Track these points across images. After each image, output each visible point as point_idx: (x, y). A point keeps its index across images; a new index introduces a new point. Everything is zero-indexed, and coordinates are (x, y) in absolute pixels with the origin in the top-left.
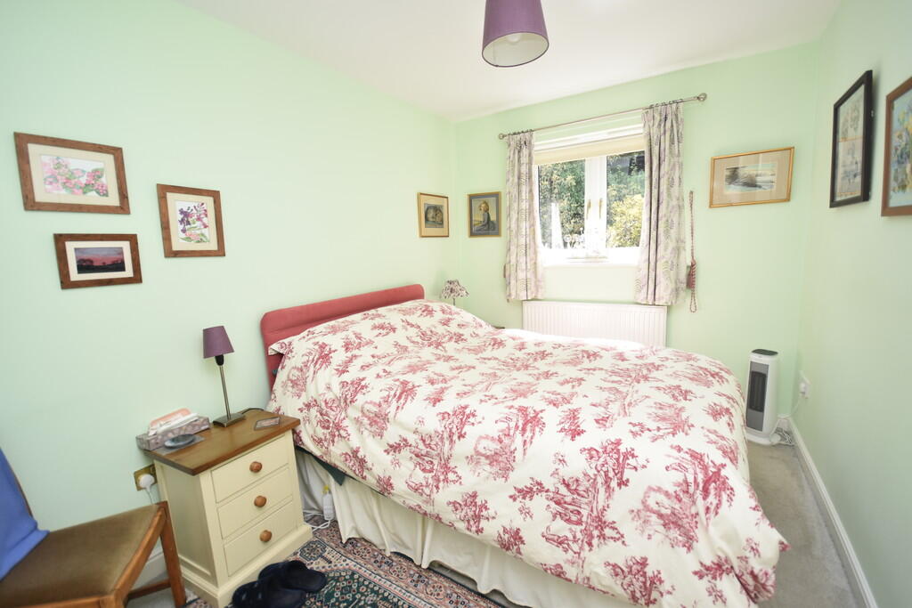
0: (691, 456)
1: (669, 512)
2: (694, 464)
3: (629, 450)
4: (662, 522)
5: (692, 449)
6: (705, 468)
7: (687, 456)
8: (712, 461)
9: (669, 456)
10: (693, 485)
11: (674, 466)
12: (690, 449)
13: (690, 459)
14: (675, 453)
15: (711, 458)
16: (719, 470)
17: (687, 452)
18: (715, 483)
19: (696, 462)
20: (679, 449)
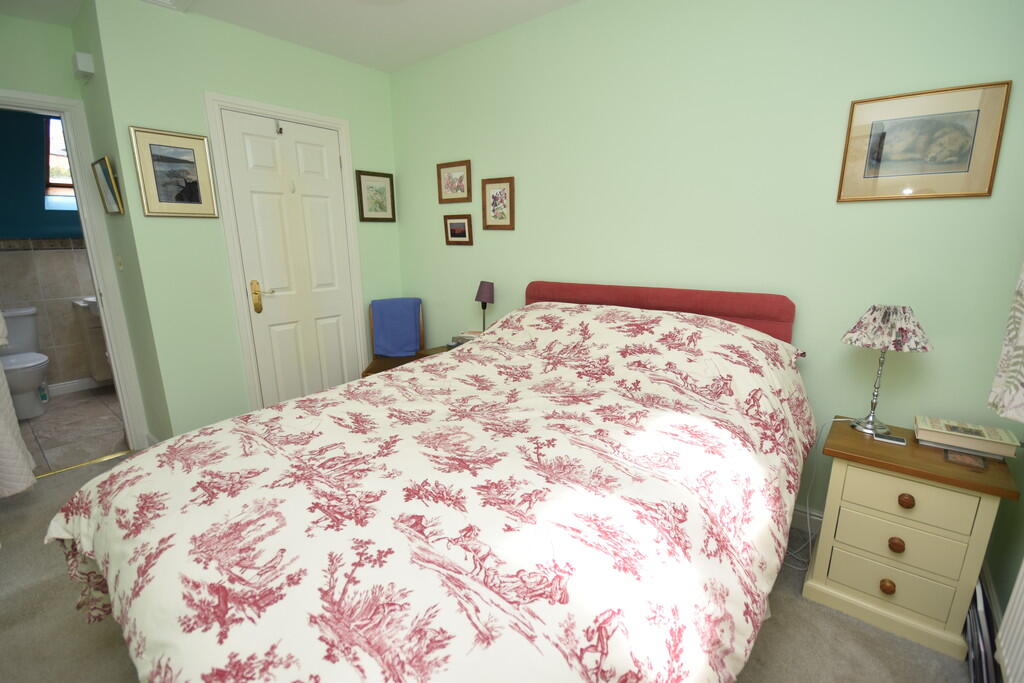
0: (271, 591)
1: (243, 534)
2: (258, 588)
3: (341, 527)
4: (242, 523)
5: (280, 602)
6: (241, 601)
7: (274, 585)
8: (241, 620)
9: (293, 560)
10: (239, 574)
11: (278, 560)
12: (282, 597)
13: (270, 586)
14: (292, 570)
15: (247, 622)
16: (223, 623)
17: (280, 588)
18: (215, 607)
19: (258, 592)
20: (293, 580)
